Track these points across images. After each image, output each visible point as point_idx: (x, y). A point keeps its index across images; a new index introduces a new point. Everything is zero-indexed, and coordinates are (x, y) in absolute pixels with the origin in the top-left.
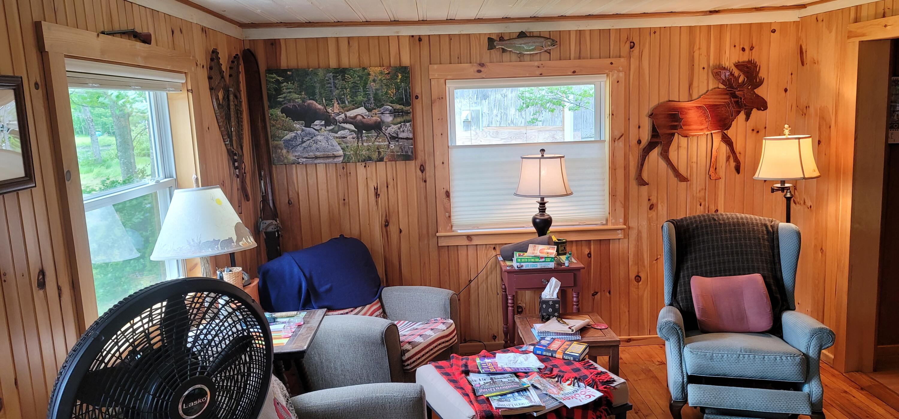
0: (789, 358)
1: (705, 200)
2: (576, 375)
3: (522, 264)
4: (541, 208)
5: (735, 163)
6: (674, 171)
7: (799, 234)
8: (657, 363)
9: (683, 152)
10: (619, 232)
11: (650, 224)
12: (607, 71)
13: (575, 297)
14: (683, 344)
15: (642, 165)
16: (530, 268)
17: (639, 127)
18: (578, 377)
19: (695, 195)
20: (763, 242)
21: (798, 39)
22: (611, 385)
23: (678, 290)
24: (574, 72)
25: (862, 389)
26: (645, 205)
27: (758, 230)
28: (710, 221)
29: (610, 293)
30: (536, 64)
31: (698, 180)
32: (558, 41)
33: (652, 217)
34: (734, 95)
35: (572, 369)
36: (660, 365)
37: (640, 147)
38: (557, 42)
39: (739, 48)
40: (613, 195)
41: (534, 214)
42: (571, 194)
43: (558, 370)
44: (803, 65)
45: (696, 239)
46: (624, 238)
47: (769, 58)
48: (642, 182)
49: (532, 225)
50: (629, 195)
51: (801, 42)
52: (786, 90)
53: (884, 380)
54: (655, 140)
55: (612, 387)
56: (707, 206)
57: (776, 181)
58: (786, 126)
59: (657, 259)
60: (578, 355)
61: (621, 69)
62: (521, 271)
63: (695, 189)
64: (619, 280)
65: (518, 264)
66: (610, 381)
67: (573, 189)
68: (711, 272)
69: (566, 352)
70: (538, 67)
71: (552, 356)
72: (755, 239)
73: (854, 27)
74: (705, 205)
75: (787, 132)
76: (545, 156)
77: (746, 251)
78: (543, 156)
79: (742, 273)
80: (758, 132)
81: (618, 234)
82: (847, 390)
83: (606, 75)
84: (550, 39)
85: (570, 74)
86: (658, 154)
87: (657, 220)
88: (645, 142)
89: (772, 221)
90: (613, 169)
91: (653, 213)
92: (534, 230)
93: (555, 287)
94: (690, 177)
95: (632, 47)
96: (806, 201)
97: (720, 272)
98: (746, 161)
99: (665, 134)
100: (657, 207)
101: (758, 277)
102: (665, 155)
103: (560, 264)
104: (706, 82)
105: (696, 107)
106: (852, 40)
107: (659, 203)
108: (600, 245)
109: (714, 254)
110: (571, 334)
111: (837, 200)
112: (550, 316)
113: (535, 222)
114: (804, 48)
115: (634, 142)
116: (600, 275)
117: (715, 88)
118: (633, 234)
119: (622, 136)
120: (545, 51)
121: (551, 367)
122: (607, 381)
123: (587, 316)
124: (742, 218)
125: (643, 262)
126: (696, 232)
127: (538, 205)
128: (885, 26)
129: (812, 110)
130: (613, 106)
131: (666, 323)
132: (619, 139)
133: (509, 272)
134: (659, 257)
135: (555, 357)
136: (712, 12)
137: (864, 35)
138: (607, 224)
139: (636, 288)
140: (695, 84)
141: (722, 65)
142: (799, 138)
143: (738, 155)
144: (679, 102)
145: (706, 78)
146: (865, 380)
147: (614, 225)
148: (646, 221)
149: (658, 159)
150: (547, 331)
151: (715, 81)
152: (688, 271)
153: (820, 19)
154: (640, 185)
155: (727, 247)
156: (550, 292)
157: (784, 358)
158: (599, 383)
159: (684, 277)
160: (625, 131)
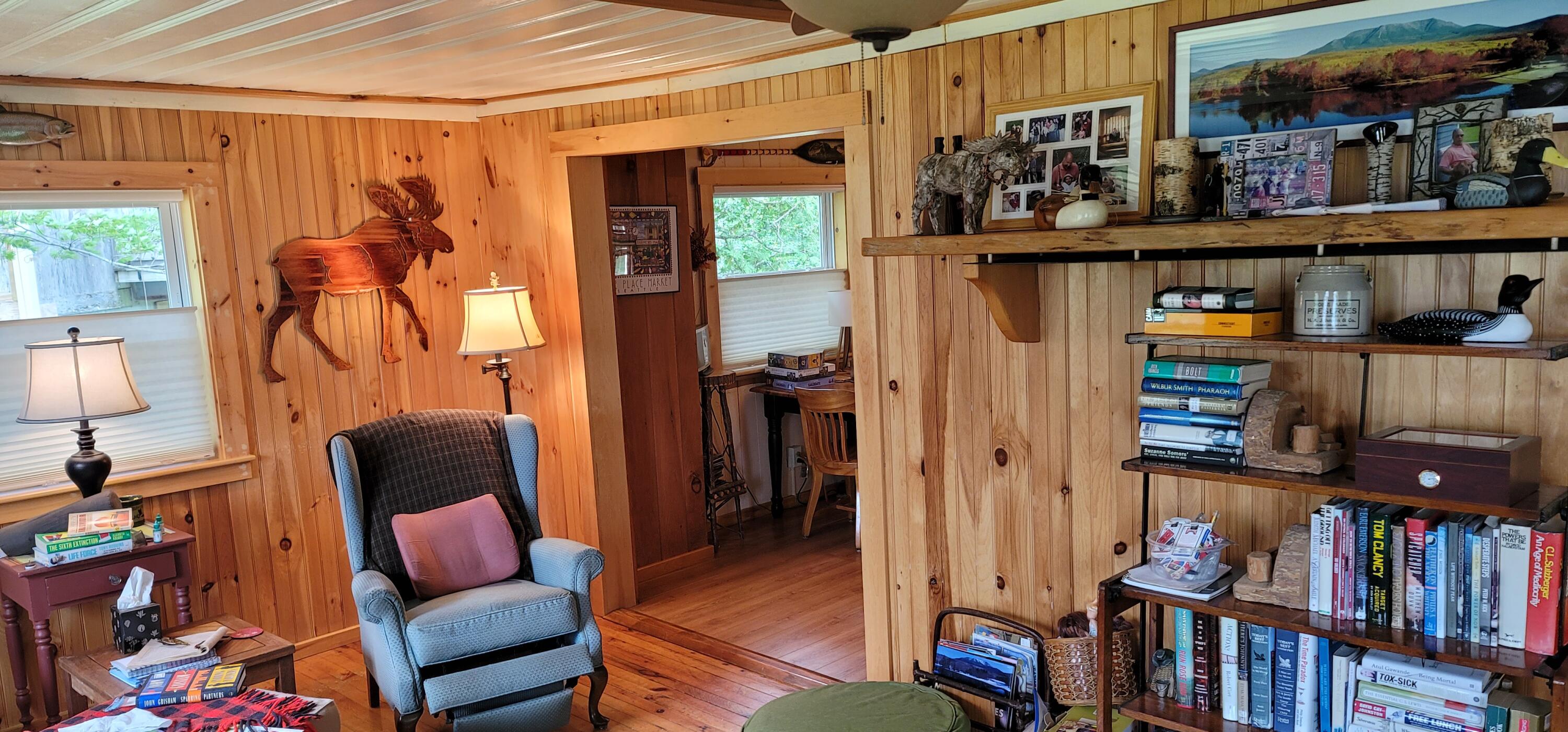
0: (554, 601)
1: (381, 396)
2: (239, 717)
3: (61, 554)
4: (83, 442)
5: (419, 335)
6: (326, 353)
7: (534, 428)
8: (342, 678)
9: (336, 320)
10: (243, 467)
11: (296, 447)
12: (184, 185)
13: (181, 596)
14: (404, 621)
15: (271, 347)
16: (80, 559)
17: (257, 282)
18: (246, 718)
19: (364, 389)
20: (488, 446)
21: (481, 148)
22: (310, 713)
23: (373, 542)
24: (117, 183)
25: (630, 630)
26: (284, 416)
27: (478, 429)
28: (405, 425)
29: (236, 579)
30: (33, 165)
31: (366, 365)
32: (75, 124)
33: (298, 433)
34: (403, 229)
35: (228, 712)
36: (347, 678)
37: (263, 317)
38: (73, 126)
39: (402, 156)
40: (223, 404)
41: (69, 456)
42: (148, 408)
43: (202, 719)
44: (493, 186)
45: (389, 457)
46: (253, 477)
47: (445, 173)
48: (273, 377)
49: (67, 478)
50: (252, 401)
51: (485, 153)
52: (475, 223)
53: (653, 611)
54: (288, 303)
55: (313, 715)
56: (385, 406)
57: (488, 356)
58: (493, 274)
59: (315, 504)
60: (232, 685)
61: (210, 181)
62: (60, 570)
63: (362, 380)
64: (253, 552)
65: (53, 556)
66: (307, 708)
67: (148, 400)
68: (420, 505)
69: (207, 687)
70: (38, 171)
71: (179, 703)
72: (475, 443)
73: (557, 137)
74: (382, 404)
75: (494, 282)
76: (80, 340)
77: (467, 463)
78: (75, 341)
79: (465, 497)
80: (445, 285)
81: (242, 472)
82: (614, 636)
83: (181, 191)
84: (55, 118)
85: (108, 186)
86: (295, 327)
87: (307, 438)
88: (269, 309)
89: (493, 415)
90: (218, 357)
91: (299, 427)
92: (73, 486)
93: (144, 584)
94: (353, 361)
95: (224, 145)
96: (525, 383)
97: (434, 503)
98: (435, 331)
99: (305, 292)
100: (305, 416)
101: (489, 498)
102: (307, 327)
103: (141, 540)
104: (358, 208)
105: (349, 247)
106: (557, 154)
107: (307, 408)
108: (209, 496)
109: (420, 475)
110: (205, 657)
111: (566, 376)
112: (141, 640)
113: (72, 470)
114: (491, 161)
115: (251, 308)
116: (215, 551)
117: (374, 218)
118: (268, 468)
119: (227, 298)
120: (49, 142)
121: (187, 719)
122: (302, 710)
123: (216, 624)
124: (452, 416)
125: (292, 513)
126: (386, 446)
127: (76, 437)
128: (598, 138)
129: (515, 252)
130: (203, 247)
131: (373, 595)
132: (223, 303)
133: (31, 576)
134: (317, 500)
135: (186, 702)
136: (355, 98)
137: (571, 149)
138: (216, 457)
139: (284, 561)
140: (342, 211)
141: (380, 181)
142: (514, 291)
143: (422, 322)
144: (320, 239)
145: (358, 200)
146: (631, 617)
147: (232, 457)
148: (288, 443)
149: (296, 335)
150: (148, 664)
151: (374, 207)
152: (384, 509)
153: (508, 122)
154: (271, 382)
155: (438, 462)
156: (134, 595)
157: (549, 604)
158: (288, 717)
159: (379, 520)
160: (231, 290)
